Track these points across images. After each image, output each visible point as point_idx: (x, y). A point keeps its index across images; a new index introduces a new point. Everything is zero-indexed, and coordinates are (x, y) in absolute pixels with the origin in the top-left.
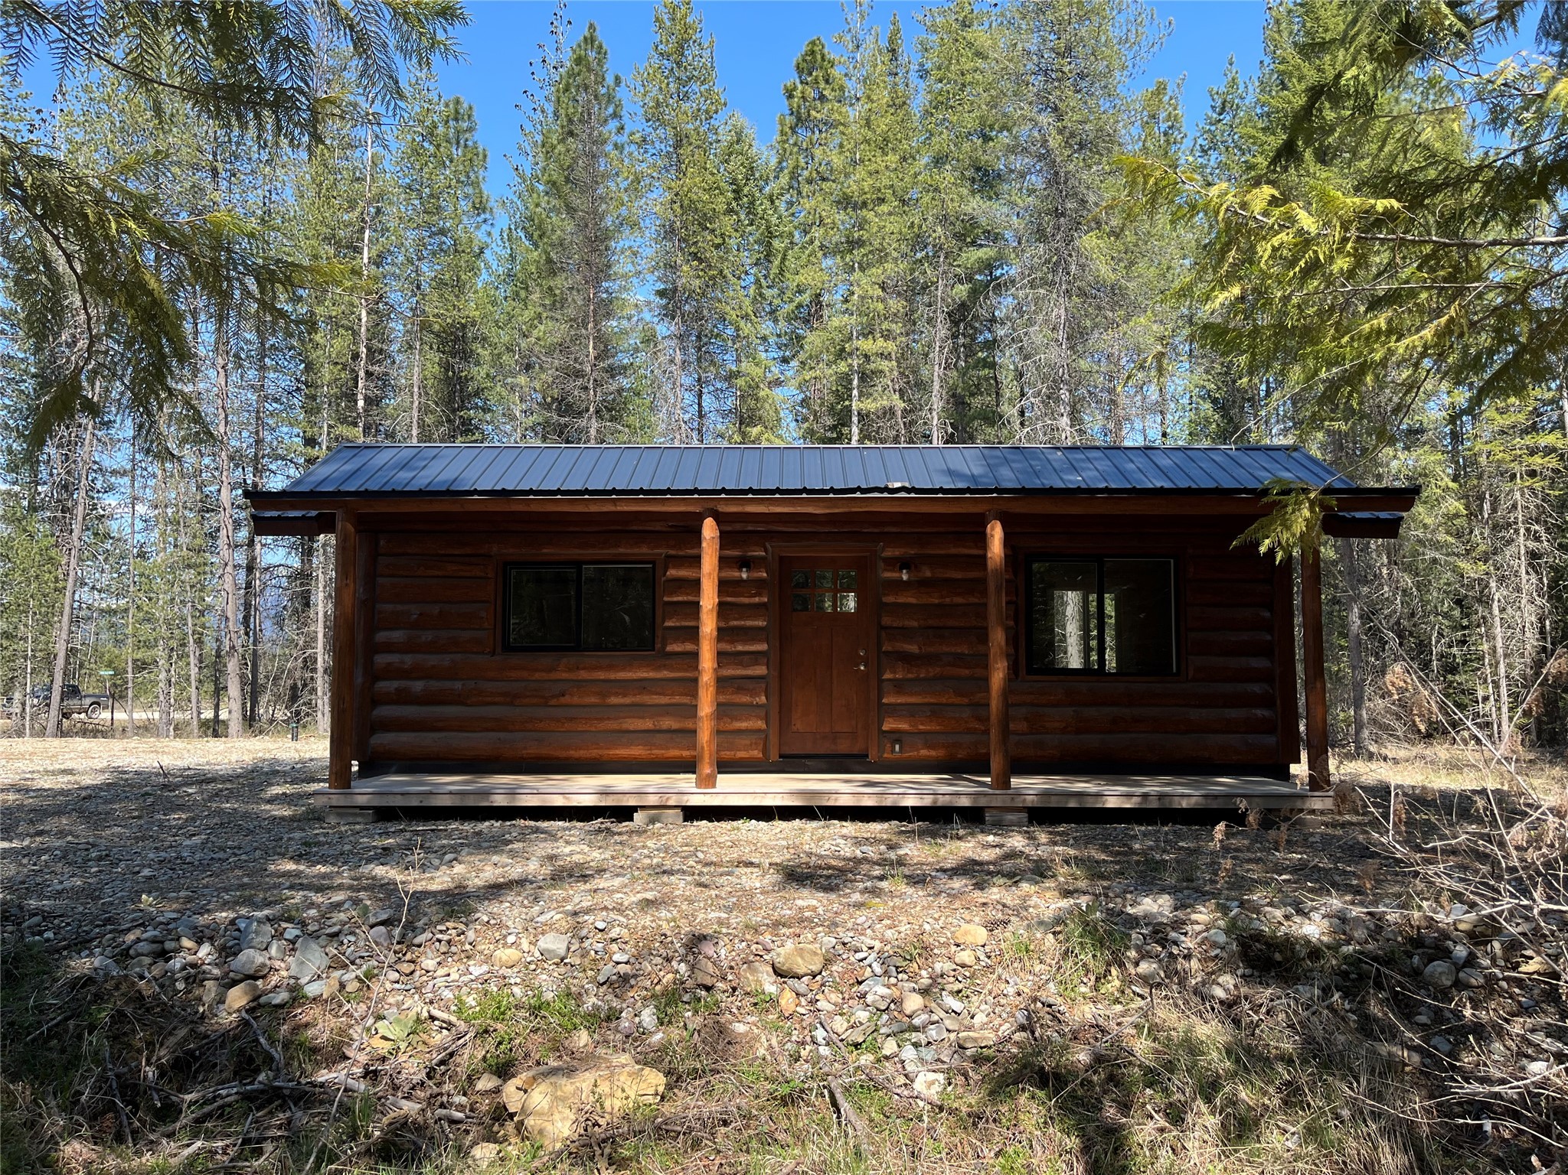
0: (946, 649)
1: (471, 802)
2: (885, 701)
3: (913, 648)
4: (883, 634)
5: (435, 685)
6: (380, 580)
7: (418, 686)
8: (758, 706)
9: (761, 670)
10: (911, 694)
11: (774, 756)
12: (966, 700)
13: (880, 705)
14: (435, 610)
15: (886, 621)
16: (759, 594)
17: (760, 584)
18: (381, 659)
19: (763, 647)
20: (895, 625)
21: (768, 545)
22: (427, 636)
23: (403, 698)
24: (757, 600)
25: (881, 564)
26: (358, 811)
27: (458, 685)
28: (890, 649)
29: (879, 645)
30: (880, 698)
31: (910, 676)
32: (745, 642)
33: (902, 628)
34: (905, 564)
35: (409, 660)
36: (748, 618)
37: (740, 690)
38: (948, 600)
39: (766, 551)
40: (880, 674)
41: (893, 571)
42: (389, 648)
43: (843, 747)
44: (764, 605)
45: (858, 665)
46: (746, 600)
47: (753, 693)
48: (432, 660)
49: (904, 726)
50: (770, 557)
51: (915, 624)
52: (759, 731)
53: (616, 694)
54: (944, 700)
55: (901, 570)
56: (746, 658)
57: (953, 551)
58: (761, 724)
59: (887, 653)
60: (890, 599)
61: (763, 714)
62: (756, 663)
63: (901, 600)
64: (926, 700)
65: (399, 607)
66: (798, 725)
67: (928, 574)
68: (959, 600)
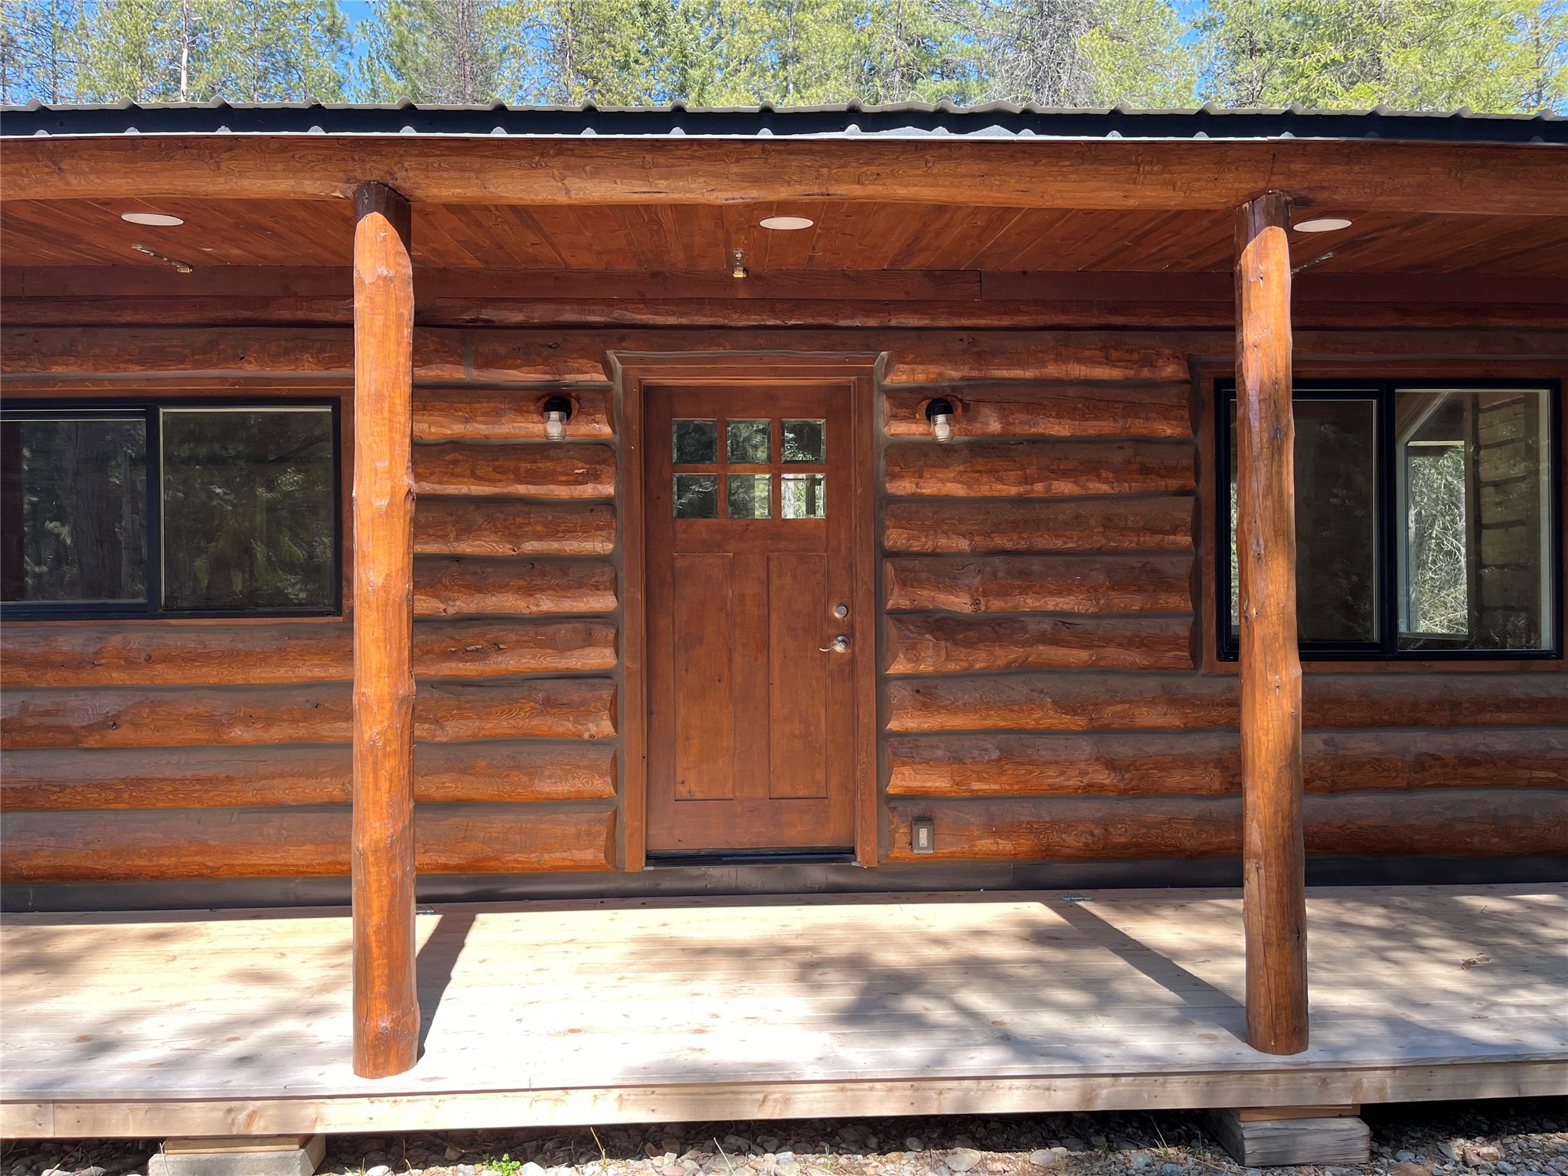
0: (1031, 602)
2: (893, 725)
3: (959, 603)
4: (889, 569)
8: (594, 742)
9: (599, 658)
10: (953, 710)
11: (633, 860)
12: (1081, 722)
13: (883, 736)
15: (896, 538)
16: (593, 477)
17: (596, 452)
19: (605, 602)
20: (916, 546)
21: (612, 356)
24: (588, 491)
25: (883, 405)
28: (904, 603)
29: (879, 595)
30: (881, 718)
31: (952, 666)
32: (562, 590)
33: (934, 554)
34: (939, 404)
36: (570, 532)
37: (550, 704)
38: (1039, 487)
39: (608, 370)
40: (881, 660)
41: (910, 418)
43: (797, 833)
44: (607, 503)
45: (827, 641)
46: (561, 492)
47: (581, 711)
49: (937, 782)
50: (618, 388)
51: (963, 544)
52: (597, 800)
53: (249, 720)
54: (1029, 721)
55: (930, 415)
56: (563, 630)
57: (1052, 370)
58: (602, 785)
59: (898, 614)
60: (904, 487)
61: (606, 764)
62: (589, 641)
63: (930, 488)
64: (989, 723)
66: (691, 780)
67: (994, 426)
68: (1064, 487)
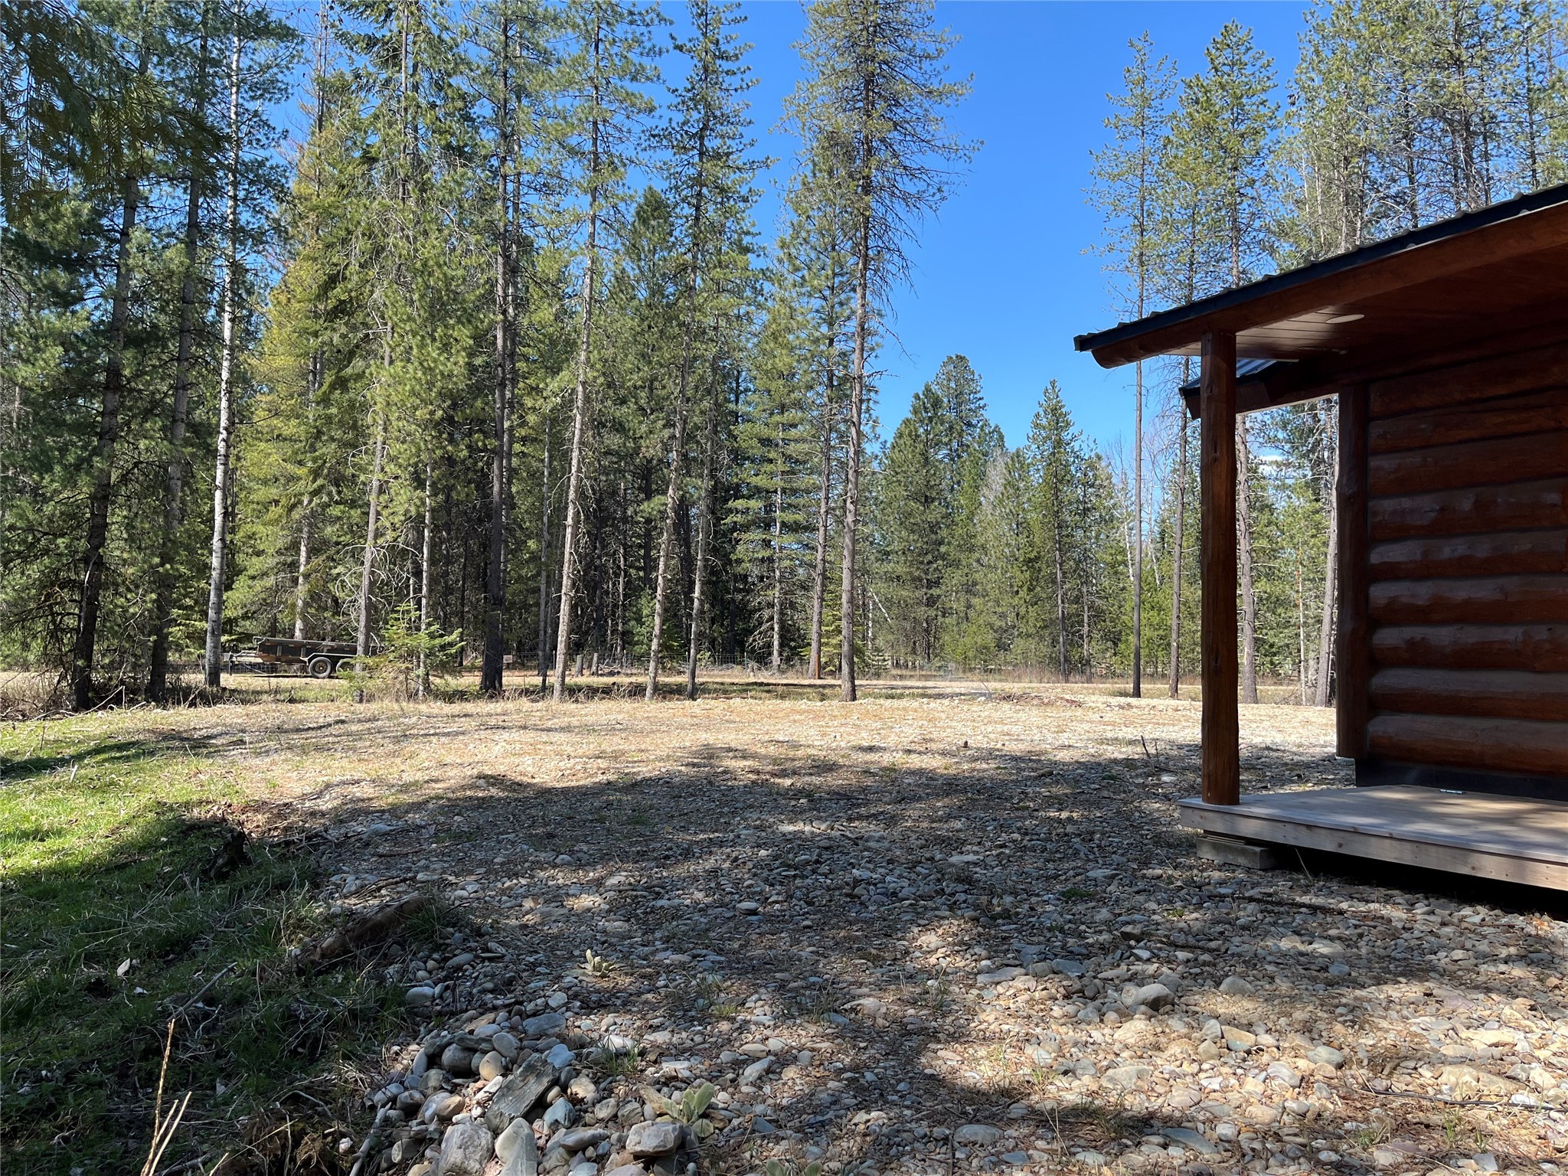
1: (1432, 861)
5: (1471, 635)
6: (1374, 462)
7: (1442, 636)
14: (1465, 503)
18: (1381, 593)
22: (1451, 549)
23: (1418, 656)
26: (1241, 845)
27: (1512, 634)
35: (1421, 592)
42: (1391, 573)
48: (1462, 591)
65: (1406, 503)
